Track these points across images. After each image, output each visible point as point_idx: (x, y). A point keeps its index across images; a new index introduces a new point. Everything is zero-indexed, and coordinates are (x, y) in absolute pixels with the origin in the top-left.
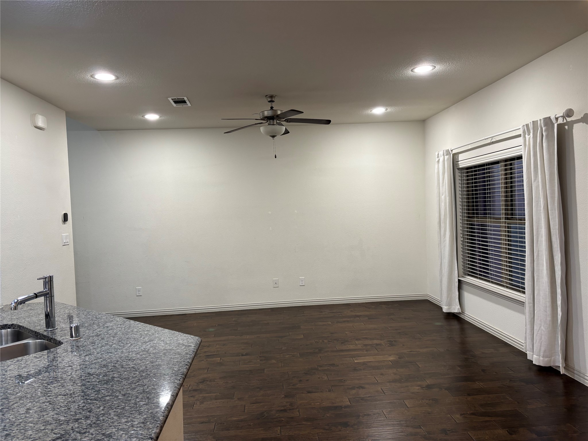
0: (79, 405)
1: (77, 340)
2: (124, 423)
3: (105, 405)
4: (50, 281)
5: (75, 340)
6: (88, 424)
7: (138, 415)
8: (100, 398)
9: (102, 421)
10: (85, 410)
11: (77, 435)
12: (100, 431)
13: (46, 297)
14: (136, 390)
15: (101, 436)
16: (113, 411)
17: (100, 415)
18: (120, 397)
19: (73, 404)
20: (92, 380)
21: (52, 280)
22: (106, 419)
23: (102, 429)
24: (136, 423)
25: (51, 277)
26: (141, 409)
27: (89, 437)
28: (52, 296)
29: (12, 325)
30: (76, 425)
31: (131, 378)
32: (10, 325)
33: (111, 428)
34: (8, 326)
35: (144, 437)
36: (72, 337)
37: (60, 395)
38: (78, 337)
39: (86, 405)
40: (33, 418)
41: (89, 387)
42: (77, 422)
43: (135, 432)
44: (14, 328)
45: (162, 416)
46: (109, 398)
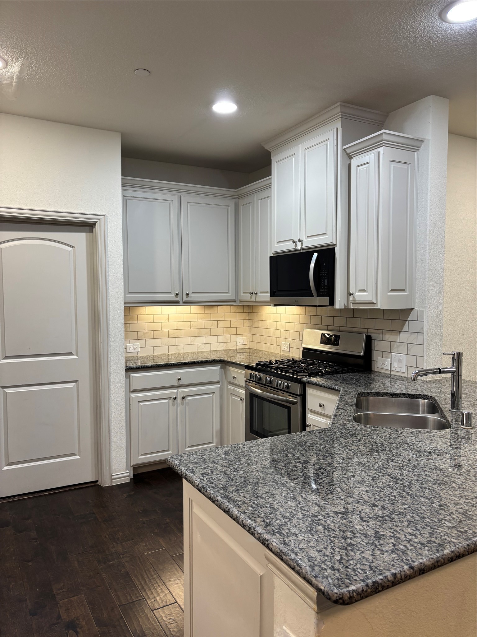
0: (391, 493)
1: (466, 429)
2: (406, 533)
3: (412, 505)
4: (459, 358)
5: (465, 428)
6: (377, 514)
7: (428, 534)
8: (416, 496)
9: (391, 519)
10: (391, 500)
11: (357, 519)
12: (378, 527)
13: (454, 375)
14: (459, 507)
15: (373, 532)
16: (411, 515)
17: (396, 512)
18: (434, 505)
19: (388, 488)
20: (431, 474)
21: (461, 358)
22: (397, 519)
23: (382, 526)
24: (416, 540)
25: (460, 354)
26: (438, 530)
27: (363, 527)
28: (460, 374)
29: (431, 396)
30: (367, 510)
31: (470, 491)
32: (429, 397)
33: (390, 530)
34: (427, 397)
35: (407, 560)
36: (463, 424)
37: (389, 476)
38: (469, 426)
39: (397, 496)
40: (347, 486)
41: (420, 481)
42: (371, 508)
43: (403, 549)
44: (432, 401)
45: (451, 550)
46: (423, 500)
